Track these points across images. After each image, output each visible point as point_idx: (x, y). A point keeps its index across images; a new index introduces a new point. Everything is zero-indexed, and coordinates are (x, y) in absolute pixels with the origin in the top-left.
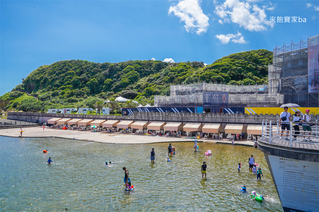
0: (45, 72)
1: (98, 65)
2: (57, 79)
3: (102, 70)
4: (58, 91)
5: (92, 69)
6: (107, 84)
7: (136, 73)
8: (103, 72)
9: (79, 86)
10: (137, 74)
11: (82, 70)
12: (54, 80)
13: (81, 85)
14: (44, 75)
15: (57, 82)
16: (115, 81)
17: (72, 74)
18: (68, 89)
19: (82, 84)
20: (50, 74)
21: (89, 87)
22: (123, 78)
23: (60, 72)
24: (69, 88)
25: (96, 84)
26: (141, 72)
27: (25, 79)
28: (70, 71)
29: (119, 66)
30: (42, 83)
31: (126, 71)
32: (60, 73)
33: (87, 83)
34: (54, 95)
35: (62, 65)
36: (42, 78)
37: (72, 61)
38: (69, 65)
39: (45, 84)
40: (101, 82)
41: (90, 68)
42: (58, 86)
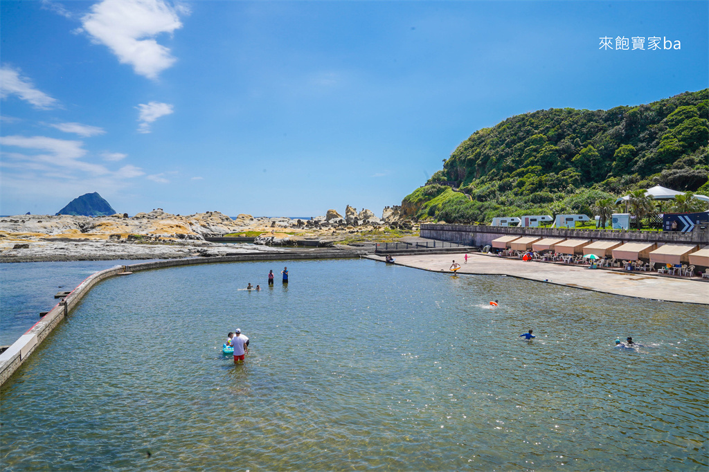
0: (484, 143)
1: (599, 116)
2: (507, 155)
3: (609, 126)
4: (511, 180)
5: (583, 125)
6: (621, 158)
7: (704, 124)
8: (611, 131)
9: (554, 166)
10: (707, 126)
11: (560, 131)
12: (502, 158)
13: (559, 164)
14: (483, 148)
15: (509, 161)
16: (643, 149)
17: (540, 142)
18: (532, 175)
19: (563, 163)
20: (495, 145)
21: (577, 167)
22: (665, 141)
23: (514, 140)
24: (533, 172)
25: (595, 160)
27: (448, 160)
28: (534, 136)
29: (651, 111)
30: (479, 165)
31: (672, 121)
32: (514, 142)
33: (574, 159)
34: (502, 189)
35: (518, 124)
36: (479, 154)
37: (538, 112)
38: (533, 123)
39: (484, 168)
40: (608, 154)
41: (580, 123)
42: (510, 169)
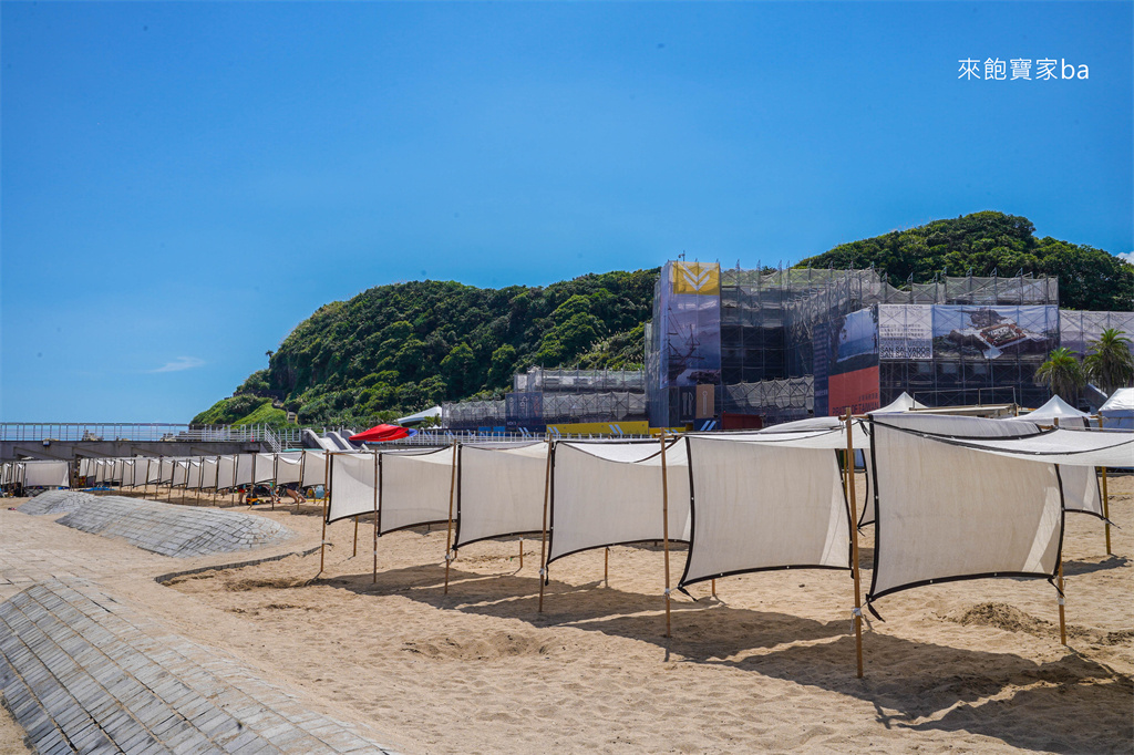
0: (328, 329)
1: (486, 298)
2: (357, 350)
3: (494, 315)
4: (354, 391)
5: (463, 311)
6: (498, 363)
7: (590, 322)
8: (495, 322)
9: (417, 371)
10: (595, 326)
11: (432, 317)
12: (349, 355)
13: (423, 368)
14: (326, 337)
15: (357, 362)
16: (523, 352)
17: (402, 333)
18: (383, 385)
19: (428, 367)
20: (342, 333)
21: (447, 375)
22: (547, 342)
23: (370, 327)
24: (385, 380)
25: (469, 365)
26: (615, 315)
27: (275, 352)
28: (397, 323)
29: (544, 297)
30: (316, 365)
31: (560, 315)
32: (368, 331)
33: (442, 361)
34: (339, 405)
35: (379, 301)
36: (318, 347)
37: (409, 284)
38: (398, 303)
39: (324, 370)
40: (484, 356)
41: (459, 308)
42: (357, 374)
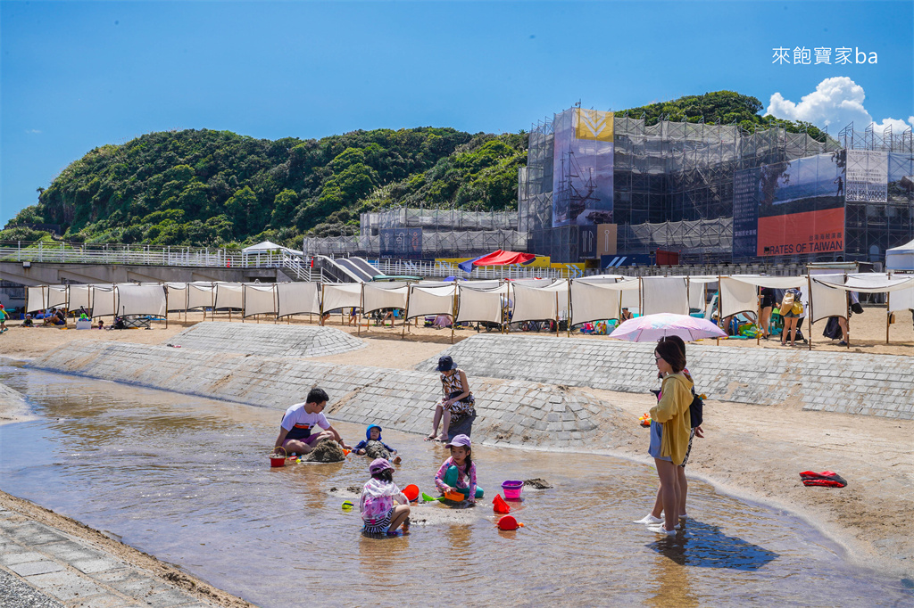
0: (105, 170)
1: (263, 147)
2: (139, 190)
3: (273, 162)
4: (141, 227)
5: (242, 158)
6: (282, 205)
7: (367, 172)
8: (275, 169)
9: (202, 210)
10: (370, 175)
11: (212, 162)
12: (131, 194)
13: (208, 208)
14: (104, 176)
15: (140, 200)
16: (305, 196)
17: (185, 176)
18: (171, 222)
19: (212, 207)
20: (121, 175)
21: (231, 215)
22: (328, 188)
23: (150, 169)
24: (172, 217)
25: (253, 206)
26: (385, 167)
27: (46, 190)
28: (178, 167)
29: (320, 149)
30: (96, 202)
31: (338, 164)
32: (149, 173)
33: (227, 202)
34: (128, 239)
35: (157, 146)
36: (96, 187)
37: (186, 132)
38: (178, 148)
39: (105, 207)
40: (267, 199)
41: (238, 155)
42: (142, 212)
